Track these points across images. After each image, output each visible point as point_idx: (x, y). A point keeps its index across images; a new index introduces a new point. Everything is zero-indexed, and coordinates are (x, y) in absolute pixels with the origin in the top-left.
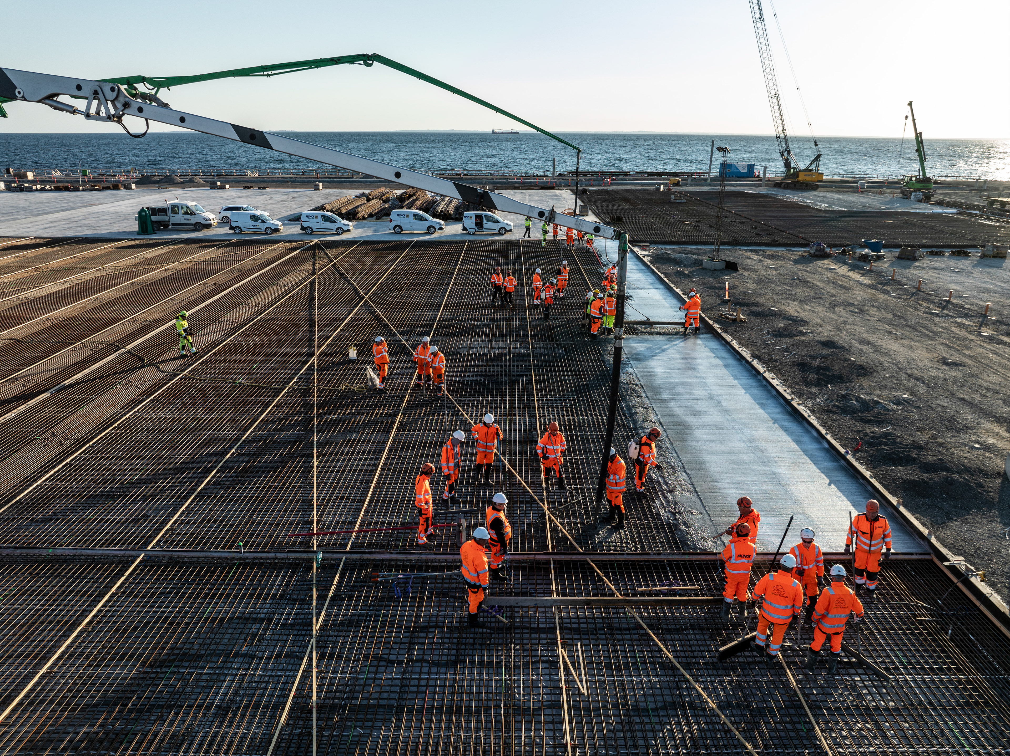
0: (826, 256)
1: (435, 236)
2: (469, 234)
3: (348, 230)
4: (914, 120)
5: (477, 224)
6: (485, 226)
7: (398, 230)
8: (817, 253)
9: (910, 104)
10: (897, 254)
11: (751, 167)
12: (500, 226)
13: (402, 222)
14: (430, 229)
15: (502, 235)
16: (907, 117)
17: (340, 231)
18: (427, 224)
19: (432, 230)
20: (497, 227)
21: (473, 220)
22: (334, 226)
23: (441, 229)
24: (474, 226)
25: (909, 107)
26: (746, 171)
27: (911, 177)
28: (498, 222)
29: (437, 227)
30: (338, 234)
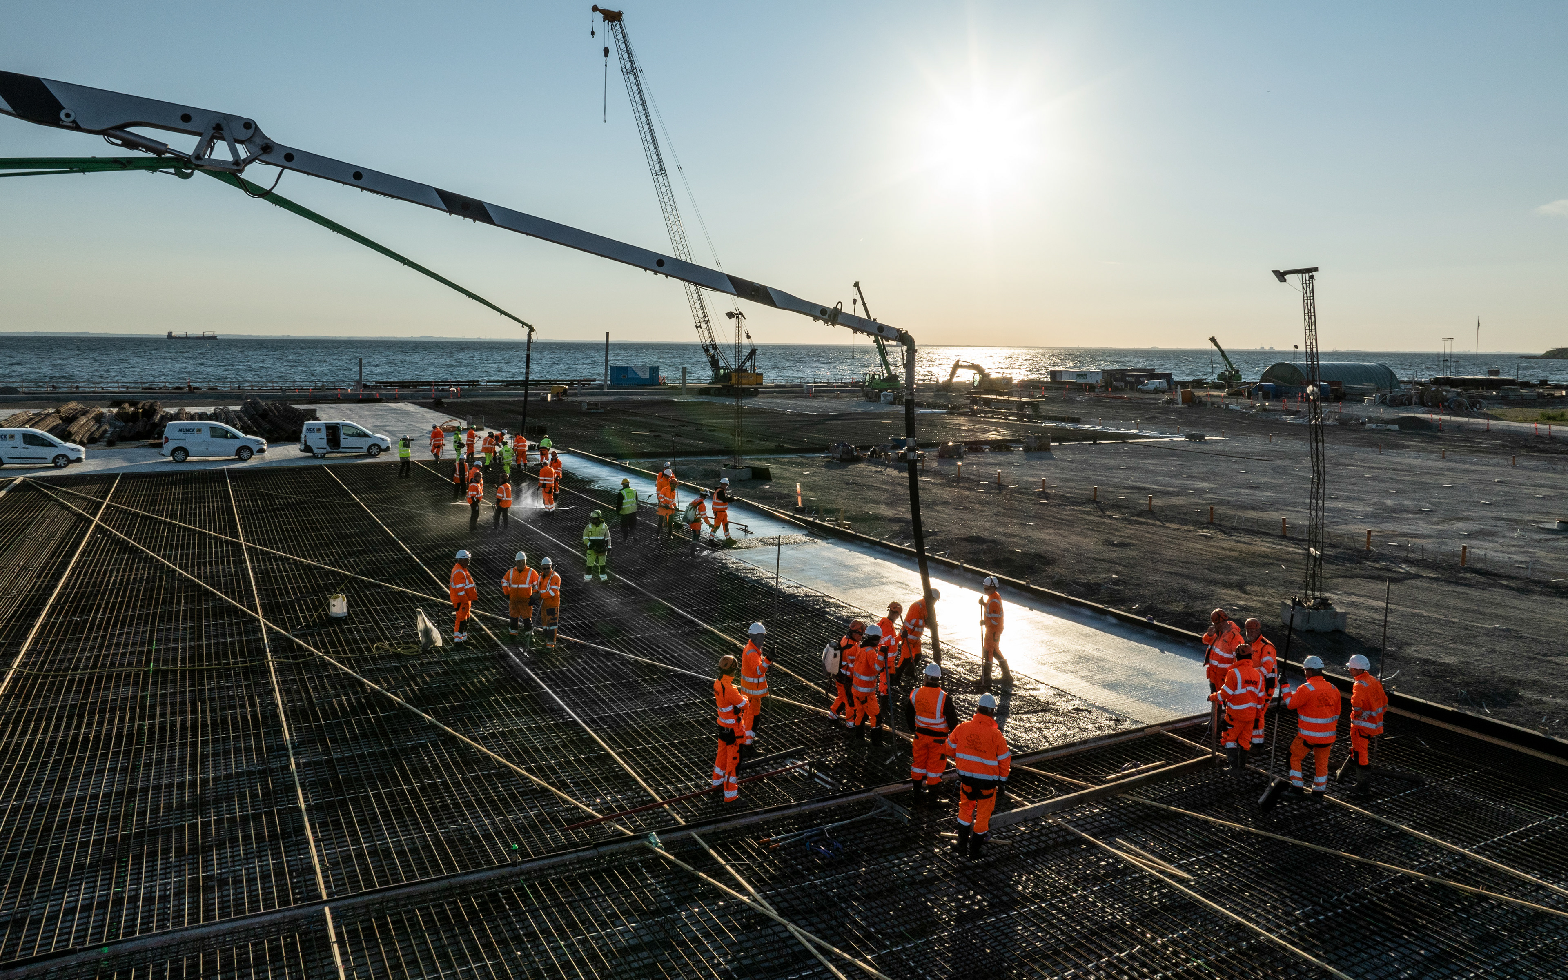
0: (858, 460)
1: (253, 462)
2: (315, 457)
3: (79, 460)
4: (864, 305)
5: (329, 441)
6: (344, 443)
7: (180, 456)
8: (845, 456)
9: (857, 285)
10: (936, 454)
11: (655, 370)
12: (370, 442)
13: (188, 441)
14: (243, 452)
15: (375, 456)
16: (855, 301)
17: (62, 461)
18: (237, 444)
19: (245, 454)
20: (364, 443)
21: (324, 434)
22: (49, 453)
23: (262, 451)
24: (324, 443)
25: (856, 289)
26: (647, 376)
27: (874, 375)
28: (366, 435)
29: (255, 449)
30: (57, 467)
